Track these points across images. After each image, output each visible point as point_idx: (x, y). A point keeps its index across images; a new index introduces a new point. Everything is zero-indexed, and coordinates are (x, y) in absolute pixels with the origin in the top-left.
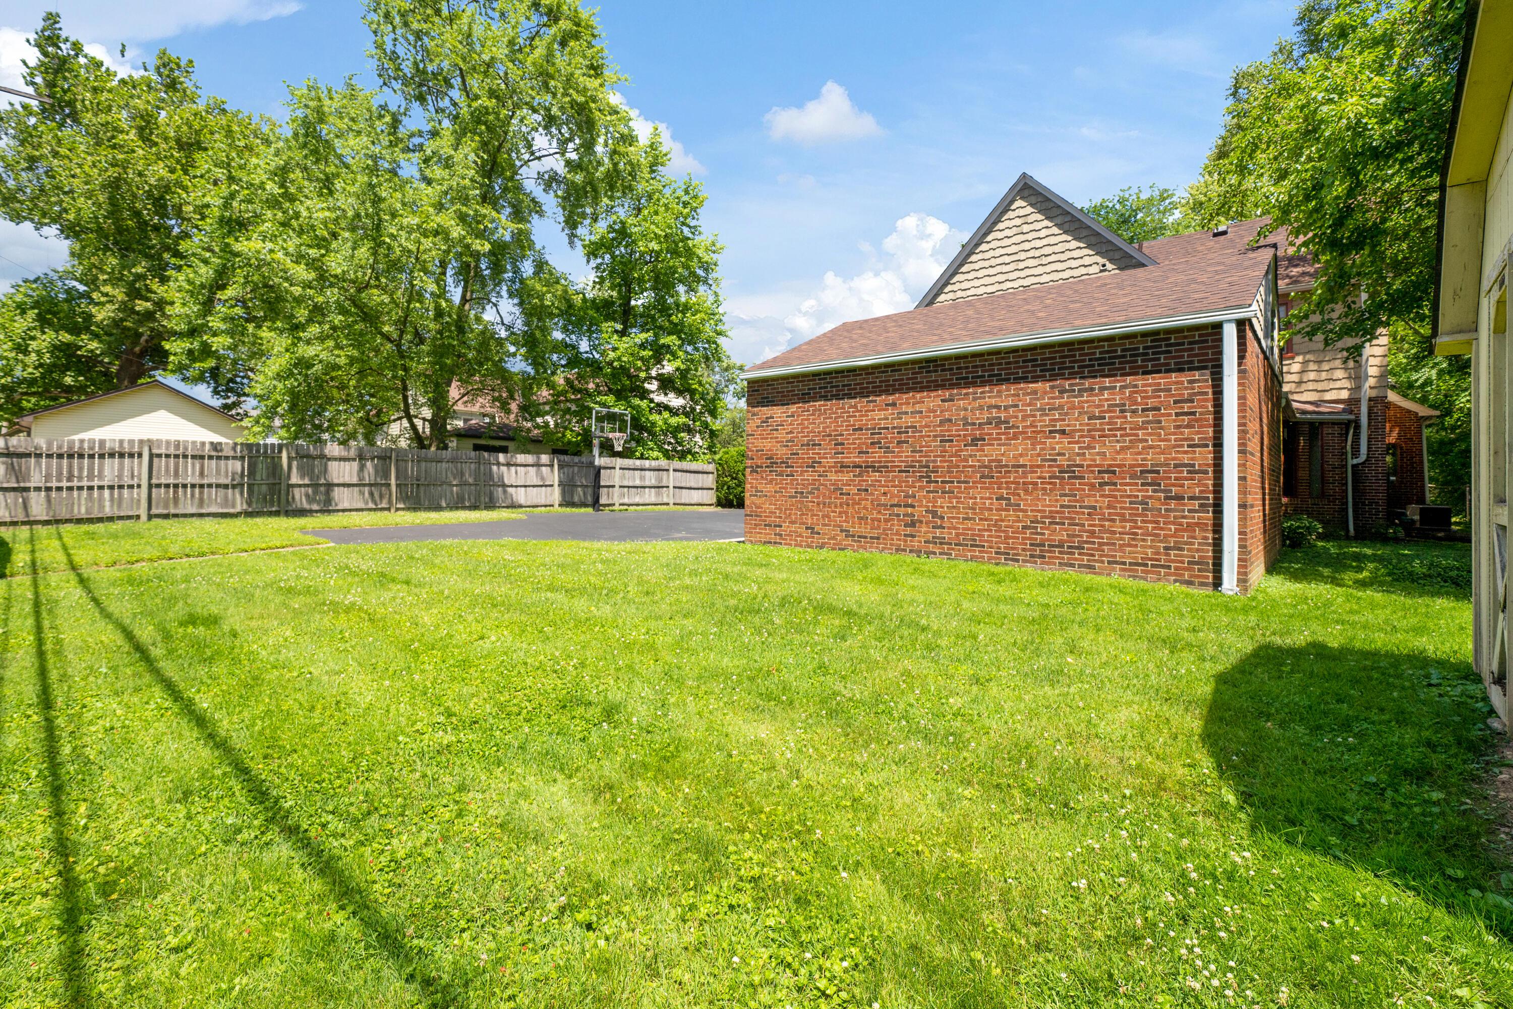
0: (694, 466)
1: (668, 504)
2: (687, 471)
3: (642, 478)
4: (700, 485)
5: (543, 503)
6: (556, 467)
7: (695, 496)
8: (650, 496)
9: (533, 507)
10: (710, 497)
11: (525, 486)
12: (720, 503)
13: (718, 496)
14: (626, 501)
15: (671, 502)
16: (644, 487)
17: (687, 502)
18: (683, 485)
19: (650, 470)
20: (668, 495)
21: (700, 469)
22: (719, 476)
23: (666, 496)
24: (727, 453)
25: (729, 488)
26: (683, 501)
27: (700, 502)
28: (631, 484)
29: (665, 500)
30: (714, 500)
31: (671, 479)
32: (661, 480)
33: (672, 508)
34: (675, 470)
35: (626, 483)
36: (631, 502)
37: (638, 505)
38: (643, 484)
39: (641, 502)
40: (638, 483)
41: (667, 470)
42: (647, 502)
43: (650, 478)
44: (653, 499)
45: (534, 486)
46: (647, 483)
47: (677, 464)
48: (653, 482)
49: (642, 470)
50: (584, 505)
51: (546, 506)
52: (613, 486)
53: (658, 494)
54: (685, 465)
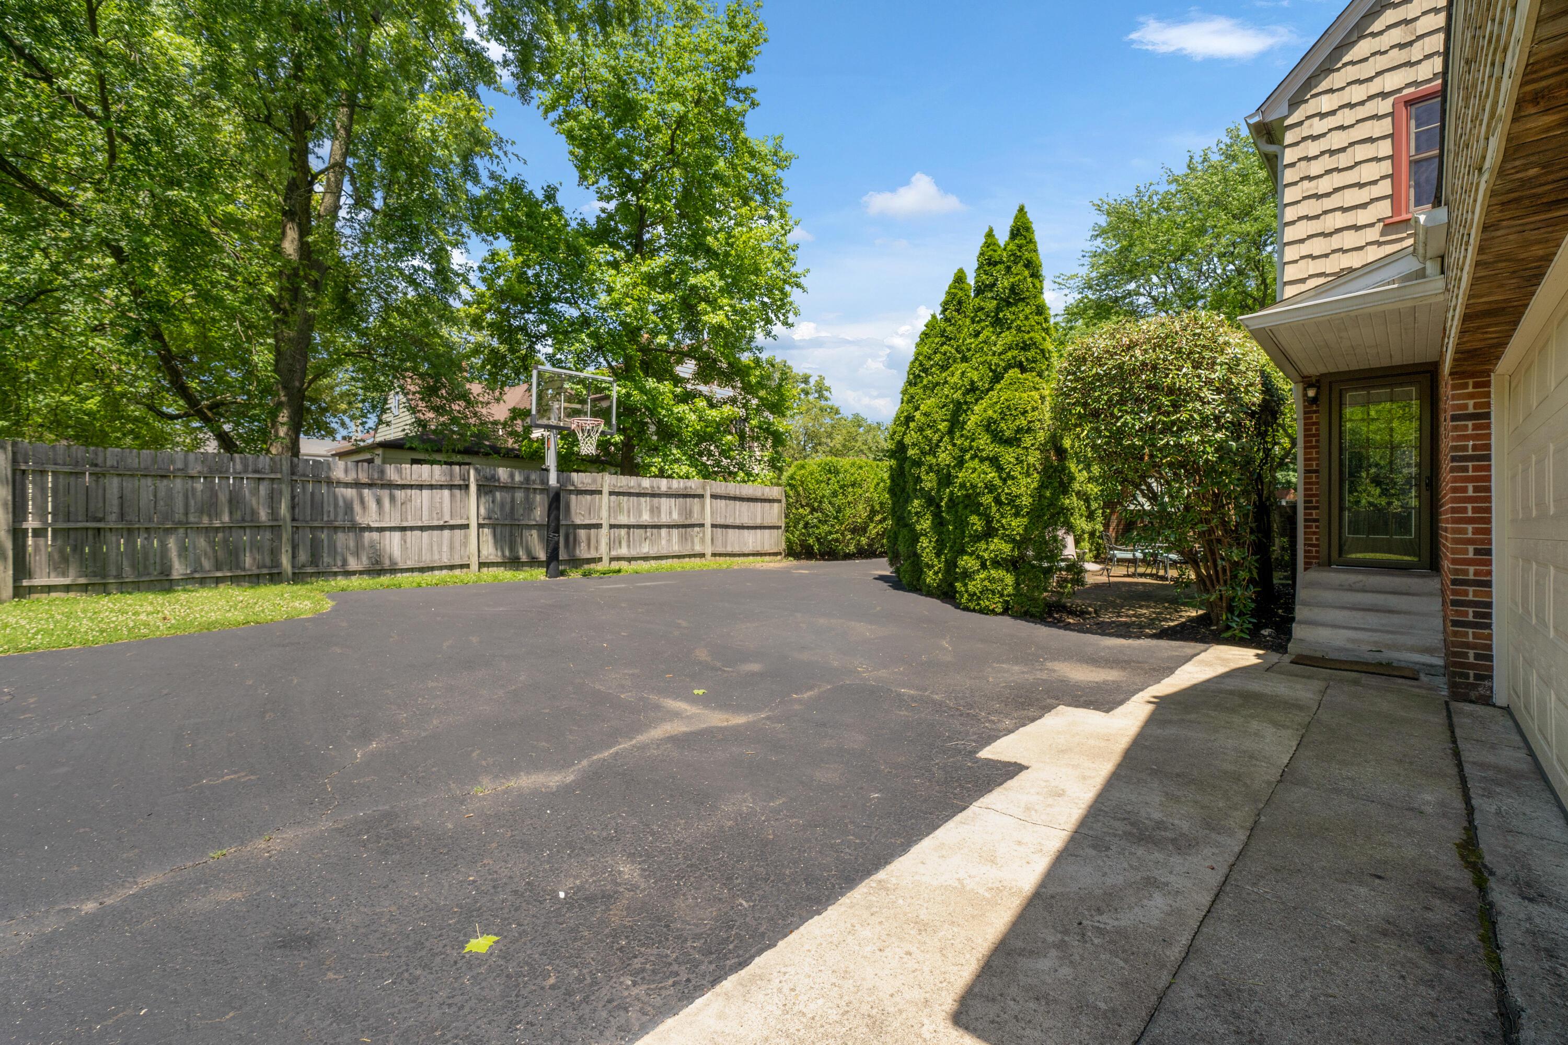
0: (748, 490)
1: (702, 555)
2: (735, 498)
3: (655, 510)
4: (758, 522)
5: (446, 561)
6: (473, 488)
7: (752, 541)
8: (670, 542)
9: (422, 570)
10: (773, 540)
11: (403, 529)
12: (791, 552)
13: (788, 540)
14: (624, 551)
15: (708, 551)
16: (659, 527)
17: (736, 550)
18: (730, 521)
19: (668, 495)
20: (703, 540)
21: (758, 494)
22: (789, 506)
23: (702, 542)
24: (803, 467)
25: (806, 525)
26: (729, 549)
27: (759, 549)
28: (632, 521)
29: (698, 548)
30: (783, 546)
31: (709, 511)
32: (690, 513)
33: (710, 563)
34: (714, 497)
35: (623, 519)
36: (634, 553)
37: (645, 558)
38: (656, 521)
39: (653, 553)
40: (646, 518)
41: (701, 496)
42: (664, 552)
43: (670, 511)
44: (676, 548)
45: (422, 529)
46: (664, 519)
47: (718, 486)
48: (676, 517)
49: (653, 495)
50: (534, 562)
51: (451, 567)
52: (598, 526)
53: (683, 539)
54: (732, 488)
